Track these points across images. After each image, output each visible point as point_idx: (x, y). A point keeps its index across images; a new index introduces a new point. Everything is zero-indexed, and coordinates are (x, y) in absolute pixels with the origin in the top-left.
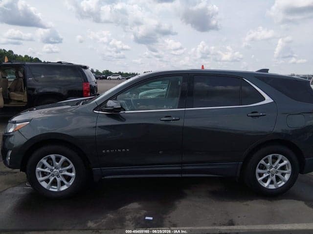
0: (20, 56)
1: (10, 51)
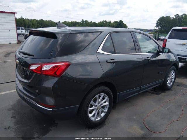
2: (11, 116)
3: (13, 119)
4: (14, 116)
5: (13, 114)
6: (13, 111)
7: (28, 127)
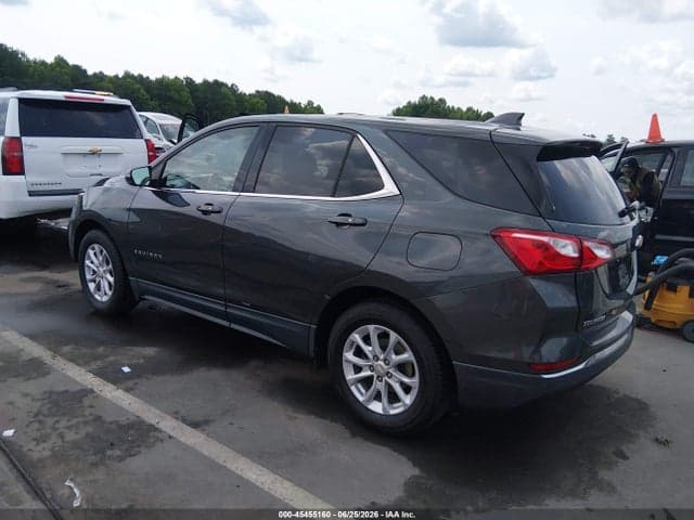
0: (459, 109)
1: (440, 100)
2: (622, 465)
3: (628, 454)
4: (614, 458)
5: (610, 465)
6: (604, 474)
7: (612, 413)
